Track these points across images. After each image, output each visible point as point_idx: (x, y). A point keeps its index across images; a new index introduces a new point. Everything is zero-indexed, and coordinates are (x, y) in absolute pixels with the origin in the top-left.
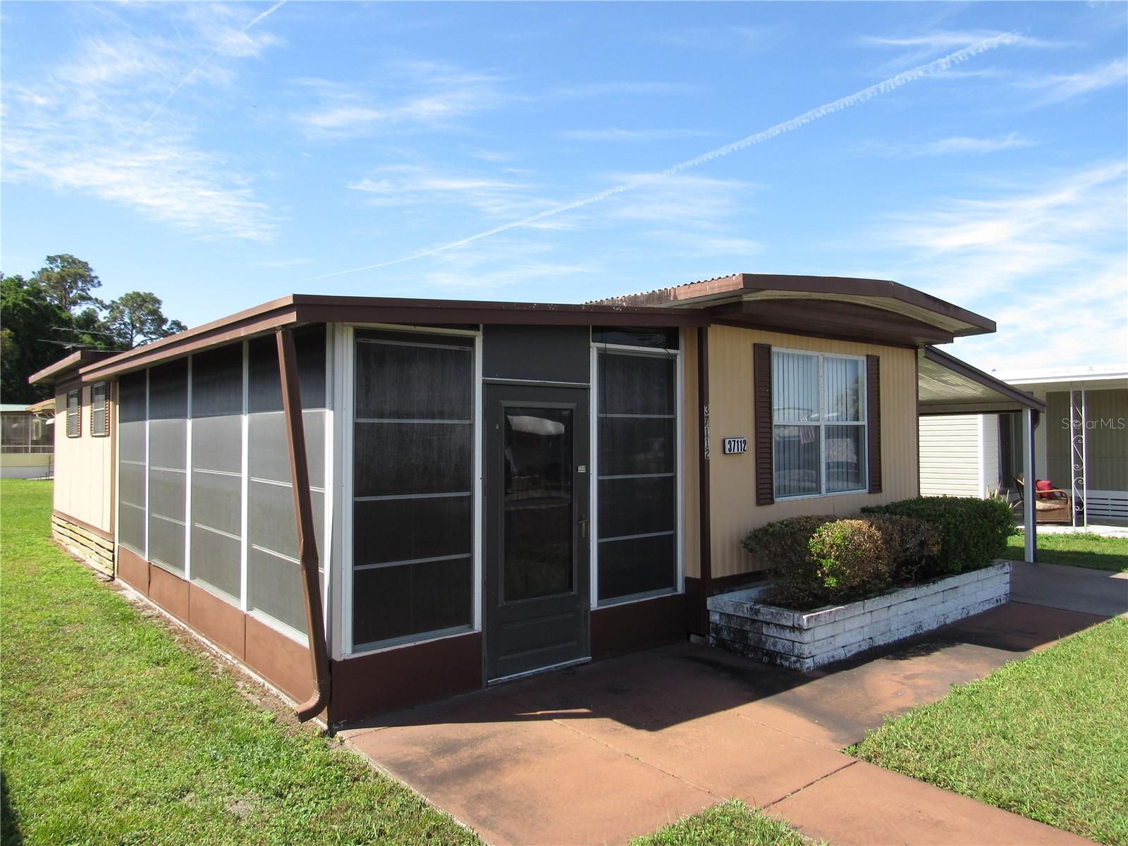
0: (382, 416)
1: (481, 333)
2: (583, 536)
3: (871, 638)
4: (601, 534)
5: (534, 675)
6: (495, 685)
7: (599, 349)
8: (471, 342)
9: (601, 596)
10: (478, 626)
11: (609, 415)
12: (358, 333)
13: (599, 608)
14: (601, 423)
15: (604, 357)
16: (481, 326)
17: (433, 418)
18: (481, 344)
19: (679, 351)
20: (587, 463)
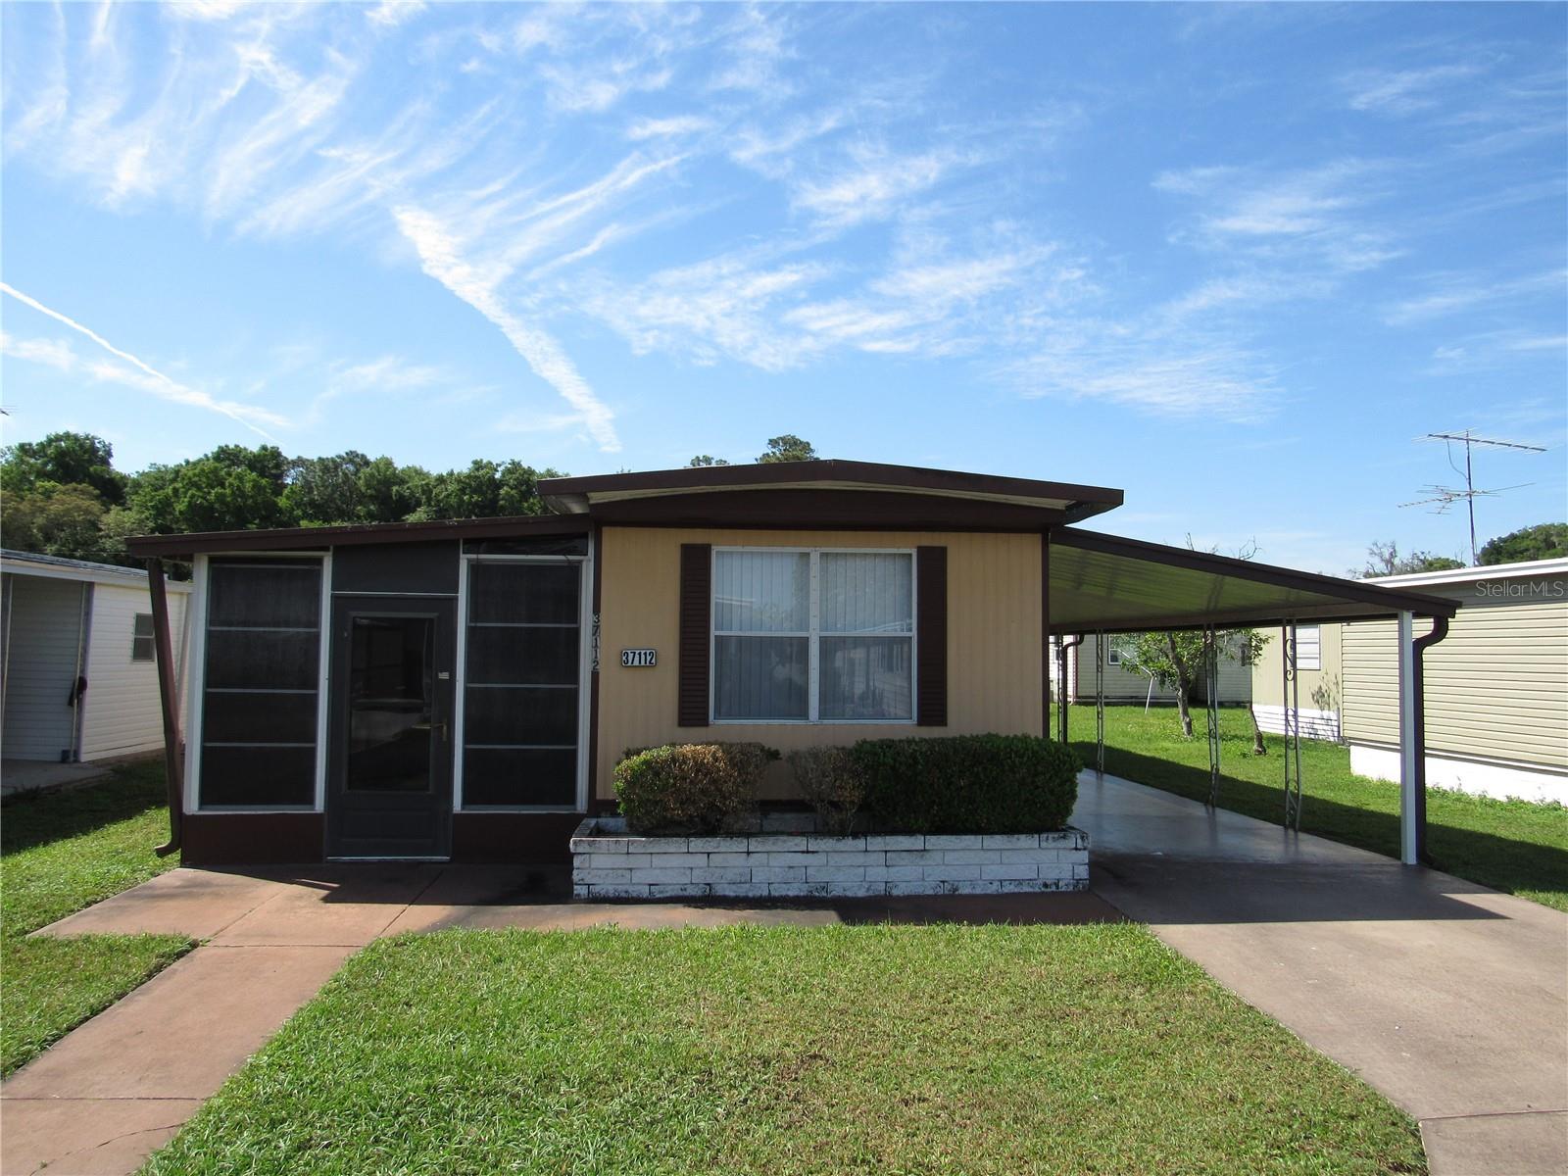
0: (231, 624)
1: (331, 553)
2: (444, 739)
3: (709, 884)
4: (467, 740)
5: (380, 861)
6: (333, 862)
7: (469, 560)
8: (319, 561)
9: (465, 802)
10: (319, 805)
11: (479, 625)
12: (212, 561)
13: (464, 812)
14: (471, 632)
15: (475, 569)
16: (332, 548)
17: (279, 626)
18: (331, 562)
19: (586, 557)
20: (452, 669)
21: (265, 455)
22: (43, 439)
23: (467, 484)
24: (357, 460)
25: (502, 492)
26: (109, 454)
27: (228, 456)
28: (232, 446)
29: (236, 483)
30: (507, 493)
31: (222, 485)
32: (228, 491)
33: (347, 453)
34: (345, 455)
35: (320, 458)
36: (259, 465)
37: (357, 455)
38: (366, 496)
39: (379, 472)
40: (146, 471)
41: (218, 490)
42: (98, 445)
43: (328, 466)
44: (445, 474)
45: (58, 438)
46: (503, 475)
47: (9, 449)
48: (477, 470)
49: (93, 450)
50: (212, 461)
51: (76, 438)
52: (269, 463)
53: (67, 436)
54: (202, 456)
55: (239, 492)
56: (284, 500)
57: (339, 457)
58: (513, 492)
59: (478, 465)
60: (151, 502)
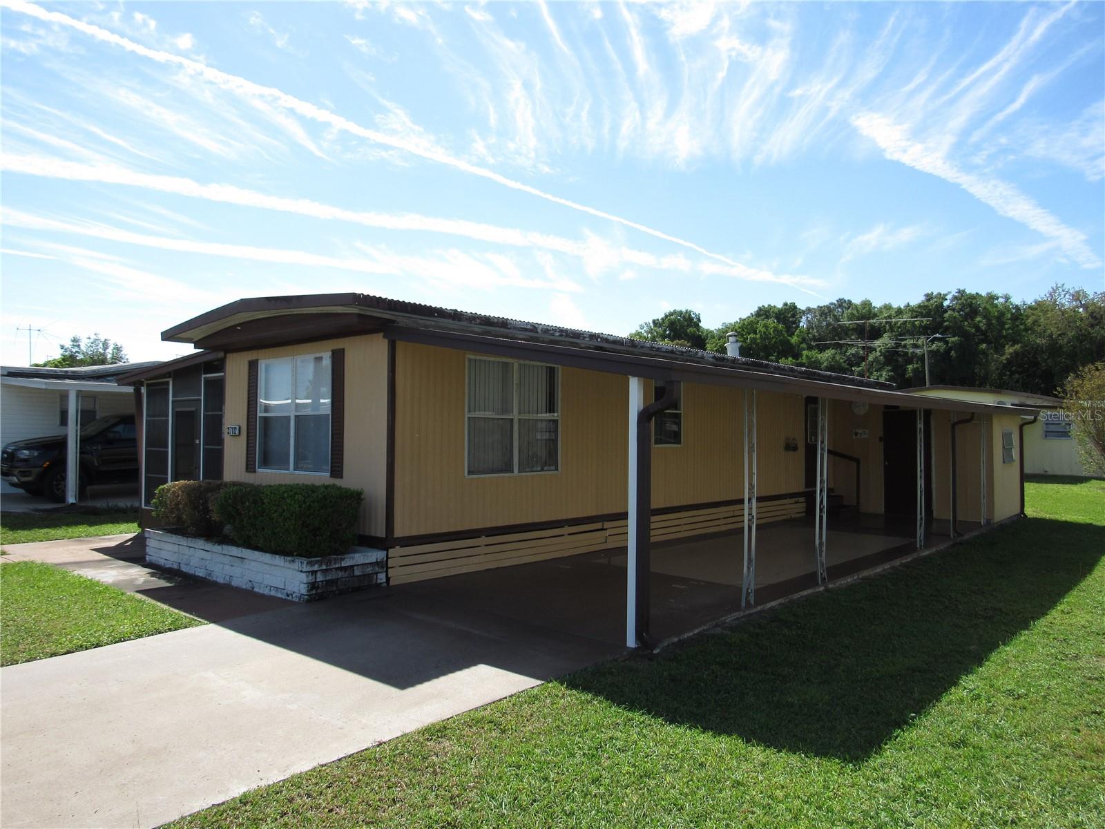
12: (147, 386)
15: (207, 383)
18: (172, 384)
20: (200, 438)
21: (786, 309)
22: (663, 316)
23: (920, 312)
24: (843, 304)
25: (946, 315)
26: (699, 320)
27: (763, 313)
28: (766, 306)
29: (763, 330)
30: (951, 316)
31: (756, 333)
32: (758, 336)
33: (837, 301)
34: (836, 302)
35: (818, 307)
36: (782, 317)
37: (845, 301)
38: (850, 330)
39: (857, 311)
40: (720, 328)
41: (752, 336)
42: (693, 316)
43: (825, 312)
44: (902, 307)
45: (671, 314)
46: (952, 301)
47: (646, 324)
48: (928, 300)
49: (691, 319)
50: (754, 317)
51: (681, 312)
52: (788, 315)
53: (675, 312)
54: (749, 315)
55: (765, 336)
56: (796, 338)
57: (832, 304)
58: (956, 314)
59: (929, 297)
60: (715, 347)
